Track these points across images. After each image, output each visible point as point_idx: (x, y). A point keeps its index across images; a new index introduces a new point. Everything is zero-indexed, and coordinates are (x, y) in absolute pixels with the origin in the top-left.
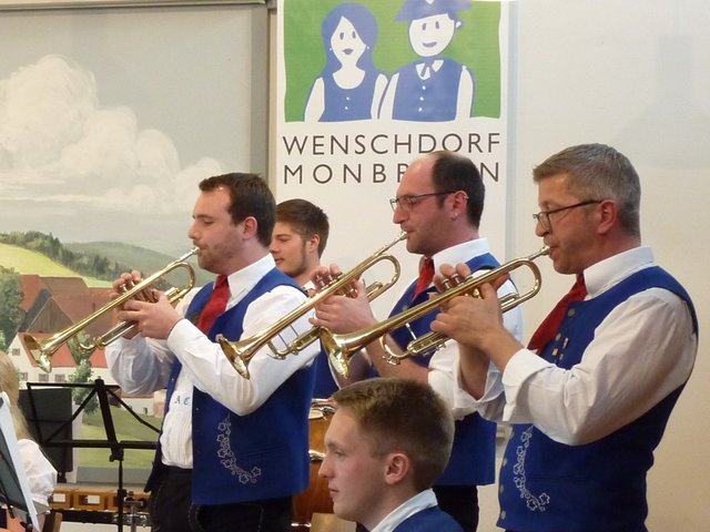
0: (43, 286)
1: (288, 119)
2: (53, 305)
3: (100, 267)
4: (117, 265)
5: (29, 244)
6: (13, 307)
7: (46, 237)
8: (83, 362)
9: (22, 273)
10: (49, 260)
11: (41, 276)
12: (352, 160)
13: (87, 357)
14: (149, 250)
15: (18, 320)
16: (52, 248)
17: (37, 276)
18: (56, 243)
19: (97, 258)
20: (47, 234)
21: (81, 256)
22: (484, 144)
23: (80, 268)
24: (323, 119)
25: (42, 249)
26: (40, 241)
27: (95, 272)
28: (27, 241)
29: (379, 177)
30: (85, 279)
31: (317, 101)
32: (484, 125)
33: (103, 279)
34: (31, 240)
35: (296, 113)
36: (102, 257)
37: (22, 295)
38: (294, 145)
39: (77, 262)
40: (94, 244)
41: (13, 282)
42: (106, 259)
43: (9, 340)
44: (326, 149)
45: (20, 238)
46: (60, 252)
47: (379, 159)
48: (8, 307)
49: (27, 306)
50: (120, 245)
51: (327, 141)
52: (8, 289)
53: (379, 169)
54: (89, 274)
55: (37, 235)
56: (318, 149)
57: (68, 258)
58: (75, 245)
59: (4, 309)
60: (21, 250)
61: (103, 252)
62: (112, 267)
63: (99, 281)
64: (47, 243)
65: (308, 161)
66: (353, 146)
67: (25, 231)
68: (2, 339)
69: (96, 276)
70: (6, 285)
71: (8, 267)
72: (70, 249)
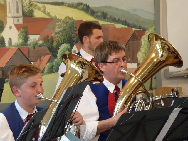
3: (104, 16)
4: (110, 15)
5: (78, 7)
6: (73, 33)
7: (84, 5)
9: (76, 19)
10: (85, 14)
11: (83, 20)
14: (121, 10)
15: (75, 39)
16: (87, 9)
18: (88, 7)
19: (103, 13)
20: (85, 3)
21: (97, 12)
23: (97, 17)
25: (83, 9)
26: (82, 6)
27: (102, 18)
30: (99, 21)
33: (105, 21)
36: (105, 12)
39: (96, 14)
40: (102, 7)
41: (73, 23)
42: (106, 13)
45: (75, 5)
46: (90, 10)
48: (71, 33)
50: (110, 7)
52: (71, 26)
54: (101, 19)
55: (81, 4)
57: (93, 13)
59: (70, 34)
60: (75, 10)
61: (105, 11)
62: (108, 16)
63: (104, 22)
64: (85, 7)
67: (77, 2)
68: (69, 46)
69: (103, 20)
70: (70, 25)
71: (70, 17)
72: (93, 9)
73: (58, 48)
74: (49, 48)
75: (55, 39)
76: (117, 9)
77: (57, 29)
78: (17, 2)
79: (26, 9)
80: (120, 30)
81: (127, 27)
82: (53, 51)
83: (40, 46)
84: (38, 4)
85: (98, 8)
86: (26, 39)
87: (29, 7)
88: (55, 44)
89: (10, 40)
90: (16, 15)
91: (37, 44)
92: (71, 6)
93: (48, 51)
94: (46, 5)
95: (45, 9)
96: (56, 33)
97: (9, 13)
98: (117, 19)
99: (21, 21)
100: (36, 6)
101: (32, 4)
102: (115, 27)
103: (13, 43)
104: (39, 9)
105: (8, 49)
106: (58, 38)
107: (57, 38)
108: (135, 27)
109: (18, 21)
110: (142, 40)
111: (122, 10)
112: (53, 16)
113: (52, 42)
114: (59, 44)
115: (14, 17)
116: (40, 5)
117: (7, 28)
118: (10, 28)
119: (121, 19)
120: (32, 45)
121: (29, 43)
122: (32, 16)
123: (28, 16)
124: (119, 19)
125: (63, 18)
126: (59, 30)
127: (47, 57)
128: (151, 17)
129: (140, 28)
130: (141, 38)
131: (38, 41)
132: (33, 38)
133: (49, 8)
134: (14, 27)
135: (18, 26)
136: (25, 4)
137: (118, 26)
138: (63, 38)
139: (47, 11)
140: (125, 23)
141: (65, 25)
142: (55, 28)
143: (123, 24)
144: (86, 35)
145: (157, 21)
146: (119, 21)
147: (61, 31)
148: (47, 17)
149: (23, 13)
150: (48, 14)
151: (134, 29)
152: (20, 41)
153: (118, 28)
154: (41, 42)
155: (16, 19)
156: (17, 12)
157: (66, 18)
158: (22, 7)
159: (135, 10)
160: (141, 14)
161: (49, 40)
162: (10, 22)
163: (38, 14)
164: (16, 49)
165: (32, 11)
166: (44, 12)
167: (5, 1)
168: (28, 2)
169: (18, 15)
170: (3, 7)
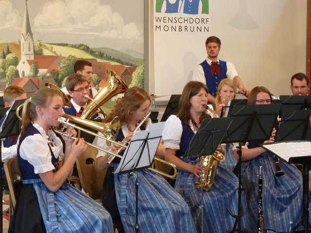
1: (157, 12)
3: (101, 55)
7: (85, 46)
8: (97, 86)
9: (78, 57)
10: (86, 53)
11: (84, 58)
12: (174, 25)
13: (98, 84)
16: (87, 49)
18: (88, 47)
19: (101, 53)
21: (96, 52)
22: (205, 21)
23: (95, 56)
24: (166, 12)
25: (84, 50)
26: (83, 47)
28: (79, 47)
29: (180, 30)
30: (97, 59)
31: (164, 7)
32: (205, 16)
33: (102, 59)
35: (159, 10)
36: (102, 52)
38: (159, 19)
39: (94, 54)
40: (100, 48)
44: (167, 21)
45: (77, 46)
46: (89, 51)
47: (180, 24)
50: (107, 48)
51: (167, 19)
53: (180, 27)
54: (98, 58)
55: (82, 45)
56: (165, 21)
57: (92, 52)
58: (94, 48)
60: (77, 50)
62: (105, 55)
64: (85, 48)
65: (162, 24)
66: (174, 21)
69: (100, 58)
70: (73, 61)
71: (73, 55)
72: (92, 50)
73: (62, 80)
74: (55, 79)
75: (59, 73)
76: (113, 50)
77: (62, 65)
78: (29, 43)
79: (37, 49)
80: (115, 66)
81: (120, 64)
82: (59, 82)
83: (48, 77)
84: (46, 45)
85: (97, 48)
86: (36, 72)
87: (39, 47)
88: (60, 76)
89: (23, 72)
90: (28, 53)
91: (45, 76)
92: (74, 46)
93: (54, 82)
94: (53, 46)
95: (52, 48)
96: (61, 68)
97: (23, 51)
98: (112, 58)
99: (32, 58)
101: (41, 45)
102: (110, 64)
103: (26, 75)
104: (47, 49)
105: (22, 79)
106: (63, 72)
108: (127, 64)
109: (30, 57)
110: (133, 75)
111: (117, 51)
112: (59, 54)
113: (58, 75)
114: (63, 77)
115: (26, 55)
116: (48, 46)
117: (20, 63)
118: (24, 63)
119: (115, 58)
120: (41, 77)
121: (38, 75)
122: (42, 54)
123: (38, 54)
124: (114, 58)
125: (67, 56)
126: (64, 65)
129: (131, 65)
130: (132, 74)
131: (46, 73)
132: (42, 71)
134: (26, 62)
135: (30, 62)
136: (35, 45)
137: (113, 63)
138: (66, 72)
139: (54, 50)
140: (119, 61)
141: (69, 62)
142: (60, 64)
143: (117, 62)
144: (79, 70)
145: (146, 60)
146: (114, 60)
147: (65, 66)
148: (53, 55)
149: (34, 51)
150: (55, 53)
151: (126, 66)
152: (32, 74)
153: (113, 65)
154: (48, 75)
155: (28, 56)
156: (30, 50)
157: (69, 56)
158: (34, 47)
159: (127, 51)
160: (133, 55)
161: (55, 73)
162: (24, 58)
163: (46, 53)
164: (28, 79)
165: (42, 50)
166: (52, 51)
167: (20, 42)
168: (38, 42)
169: (30, 53)
170: (18, 47)
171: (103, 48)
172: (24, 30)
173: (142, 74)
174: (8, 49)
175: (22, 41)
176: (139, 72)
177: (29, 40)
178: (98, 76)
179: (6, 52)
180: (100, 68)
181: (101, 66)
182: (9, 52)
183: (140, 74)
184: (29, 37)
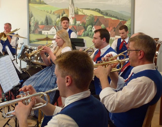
0: (98, 18)
2: (99, 21)
3: (107, 14)
7: (98, 9)
9: (94, 15)
10: (99, 13)
15: (94, 23)
16: (99, 11)
17: (97, 16)
18: (100, 10)
19: (106, 13)
21: (104, 13)
23: (104, 15)
25: (98, 11)
28: (95, 10)
34: (96, 10)
37: (95, 19)
40: (106, 10)
41: (93, 17)
43: (93, 27)
45: (94, 10)
49: (95, 21)
50: (110, 10)
54: (105, 16)
55: (97, 9)
57: (102, 13)
58: (103, 11)
59: (92, 22)
60: (94, 12)
62: (109, 14)
64: (98, 10)
68: (91, 27)
69: (106, 16)
70: (92, 18)
72: (102, 11)
73: (87, 27)
74: (84, 27)
76: (113, 11)
77: (87, 19)
78: (73, 9)
79: (76, 11)
81: (117, 19)
82: (85, 28)
83: (80, 26)
84: (80, 9)
85: (104, 11)
86: (75, 23)
88: (86, 25)
90: (72, 13)
91: (79, 25)
92: (93, 10)
93: (83, 28)
94: (83, 10)
95: (82, 11)
96: (87, 21)
97: (70, 12)
98: (112, 16)
99: (74, 16)
100: (79, 10)
102: (111, 19)
104: (80, 11)
107: (87, 23)
108: (121, 19)
109: (73, 16)
112: (85, 14)
114: (88, 25)
115: (71, 14)
116: (81, 10)
119: (114, 16)
120: (77, 25)
121: (76, 24)
122: (78, 14)
123: (76, 14)
124: (113, 16)
125: (89, 15)
127: (83, 30)
128: (129, 15)
129: (124, 20)
132: (78, 22)
133: (84, 11)
134: (71, 18)
135: (73, 18)
136: (75, 9)
137: (113, 19)
138: (89, 23)
139: (83, 12)
140: (116, 17)
141: (90, 18)
142: (86, 19)
143: (115, 18)
146: (113, 17)
149: (75, 13)
150: (84, 13)
151: (120, 20)
152: (73, 23)
153: (113, 20)
154: (81, 24)
155: (72, 15)
156: (73, 12)
157: (90, 15)
159: (121, 12)
160: (124, 14)
161: (84, 24)
162: (70, 16)
163: (80, 13)
164: (72, 26)
165: (78, 12)
166: (82, 12)
167: (69, 8)
168: (76, 8)
169: (73, 13)
170: (68, 10)
171: (108, 10)
172: (70, 3)
173: (130, 25)
174: (64, 11)
175: (70, 7)
176: (128, 24)
177: (73, 7)
178: (105, 25)
179: (63, 13)
180: (106, 21)
181: (106, 20)
182: (64, 13)
183: (129, 25)
184: (73, 6)
